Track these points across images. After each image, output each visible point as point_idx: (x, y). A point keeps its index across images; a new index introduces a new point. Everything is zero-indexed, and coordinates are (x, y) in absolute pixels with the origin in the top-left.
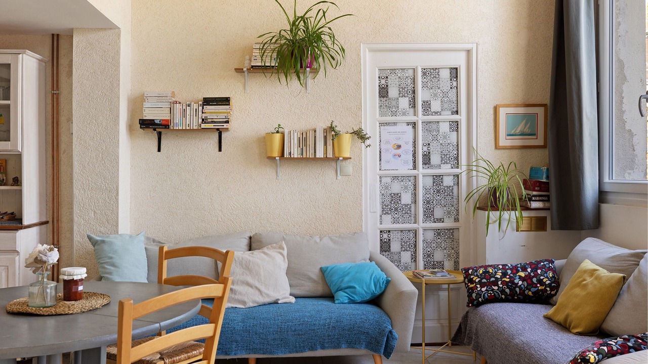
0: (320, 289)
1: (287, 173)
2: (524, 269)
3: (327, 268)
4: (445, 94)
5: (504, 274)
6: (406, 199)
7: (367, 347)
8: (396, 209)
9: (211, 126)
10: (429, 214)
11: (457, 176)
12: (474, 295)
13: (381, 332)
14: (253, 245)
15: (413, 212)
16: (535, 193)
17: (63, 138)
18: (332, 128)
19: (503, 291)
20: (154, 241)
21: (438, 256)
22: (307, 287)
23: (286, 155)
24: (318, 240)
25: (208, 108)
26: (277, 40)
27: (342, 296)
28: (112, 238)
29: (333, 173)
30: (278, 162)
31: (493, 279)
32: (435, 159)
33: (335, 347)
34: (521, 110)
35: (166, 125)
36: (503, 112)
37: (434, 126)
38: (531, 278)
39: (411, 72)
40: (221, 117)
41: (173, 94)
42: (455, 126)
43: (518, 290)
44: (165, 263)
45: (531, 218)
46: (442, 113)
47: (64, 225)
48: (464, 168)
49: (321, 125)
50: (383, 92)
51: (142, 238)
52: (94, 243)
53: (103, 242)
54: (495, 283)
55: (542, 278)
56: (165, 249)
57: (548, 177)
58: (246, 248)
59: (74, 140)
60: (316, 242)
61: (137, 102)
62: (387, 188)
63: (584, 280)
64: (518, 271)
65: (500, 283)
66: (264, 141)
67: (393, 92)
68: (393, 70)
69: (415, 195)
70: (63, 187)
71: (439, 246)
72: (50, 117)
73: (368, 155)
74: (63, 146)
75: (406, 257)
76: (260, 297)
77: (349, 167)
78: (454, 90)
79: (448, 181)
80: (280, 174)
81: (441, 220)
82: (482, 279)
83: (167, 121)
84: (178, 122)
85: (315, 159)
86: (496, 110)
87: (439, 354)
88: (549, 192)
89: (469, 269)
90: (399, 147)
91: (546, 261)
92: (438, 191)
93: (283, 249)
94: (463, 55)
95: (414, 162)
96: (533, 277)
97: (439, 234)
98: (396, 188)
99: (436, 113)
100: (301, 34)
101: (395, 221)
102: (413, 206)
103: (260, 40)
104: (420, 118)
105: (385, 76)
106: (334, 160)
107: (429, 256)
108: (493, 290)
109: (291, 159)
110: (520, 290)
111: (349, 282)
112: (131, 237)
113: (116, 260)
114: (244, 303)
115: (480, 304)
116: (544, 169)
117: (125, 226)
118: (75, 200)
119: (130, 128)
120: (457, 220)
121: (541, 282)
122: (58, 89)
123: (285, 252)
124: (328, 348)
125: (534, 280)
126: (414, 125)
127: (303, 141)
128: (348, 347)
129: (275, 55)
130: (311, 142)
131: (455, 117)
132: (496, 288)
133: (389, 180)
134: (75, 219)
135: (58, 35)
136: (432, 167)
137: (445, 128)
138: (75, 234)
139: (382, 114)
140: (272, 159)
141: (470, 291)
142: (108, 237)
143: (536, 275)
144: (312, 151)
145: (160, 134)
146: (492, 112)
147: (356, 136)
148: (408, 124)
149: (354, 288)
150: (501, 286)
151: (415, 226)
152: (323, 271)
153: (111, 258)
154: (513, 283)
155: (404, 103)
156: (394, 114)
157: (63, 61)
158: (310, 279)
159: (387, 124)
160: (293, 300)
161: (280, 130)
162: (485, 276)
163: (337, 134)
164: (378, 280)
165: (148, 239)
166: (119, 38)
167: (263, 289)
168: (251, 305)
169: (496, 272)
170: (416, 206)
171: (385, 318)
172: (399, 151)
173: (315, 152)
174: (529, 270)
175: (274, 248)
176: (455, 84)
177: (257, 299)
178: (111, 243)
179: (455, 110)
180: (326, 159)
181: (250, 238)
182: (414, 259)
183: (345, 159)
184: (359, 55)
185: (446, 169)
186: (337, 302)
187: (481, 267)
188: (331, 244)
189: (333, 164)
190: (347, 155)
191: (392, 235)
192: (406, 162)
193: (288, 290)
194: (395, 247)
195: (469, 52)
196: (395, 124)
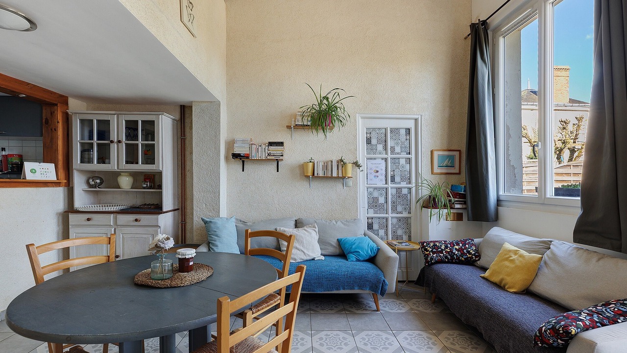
0: (337, 251)
1: (315, 184)
2: (458, 244)
3: (342, 239)
4: (403, 143)
5: (446, 247)
6: (382, 200)
7: (370, 289)
8: (376, 206)
9: (273, 157)
10: (394, 209)
11: (410, 189)
12: (429, 259)
13: (378, 281)
14: (298, 225)
15: (385, 208)
16: (456, 199)
17: (188, 163)
18: (341, 160)
19: (446, 257)
20: (240, 221)
21: (400, 232)
22: (331, 250)
23: (316, 174)
24: (335, 223)
25: (271, 148)
26: (311, 110)
27: (352, 257)
28: (216, 220)
29: (342, 185)
30: (311, 178)
31: (439, 250)
32: (397, 179)
33: (351, 289)
34: (446, 153)
35: (247, 157)
36: (436, 154)
37: (397, 161)
38: (463, 250)
39: (384, 130)
40: (279, 153)
41: (251, 140)
42: (409, 161)
43: (455, 256)
44: (249, 239)
45: (454, 213)
46: (401, 153)
47: (188, 211)
48: (414, 185)
49: (335, 158)
50: (369, 141)
51: (233, 220)
52: (206, 222)
53: (211, 222)
54: (441, 252)
55: (469, 250)
56: (249, 231)
57: (465, 191)
58: (294, 226)
59: (194, 164)
60: (334, 224)
61: (230, 144)
62: (371, 194)
63: (511, 257)
64: (454, 245)
65: (444, 252)
66: (302, 167)
67: (374, 141)
68: (374, 129)
69: (386, 198)
70: (188, 190)
71: (400, 227)
72: (180, 151)
73: (361, 175)
74: (188, 168)
75: (382, 232)
76: (304, 256)
77: (350, 182)
78: (408, 141)
79: (405, 191)
80: (312, 185)
81: (401, 213)
82: (433, 249)
83: (248, 154)
84: (254, 155)
85: (332, 178)
86: (432, 152)
87: (403, 288)
88: (465, 199)
89: (424, 243)
90: (377, 172)
91: (470, 239)
92: (399, 197)
93: (316, 228)
94: (413, 121)
95: (386, 180)
96: (464, 249)
97: (400, 220)
98: (376, 194)
99: (398, 153)
100: (324, 107)
101: (375, 213)
102: (385, 204)
103: (301, 110)
104: (389, 156)
105: (369, 131)
106: (342, 178)
107: (394, 232)
108: (440, 256)
109: (319, 178)
110: (457, 257)
111: (355, 248)
112: (227, 219)
113: (218, 233)
114: (295, 259)
115: (433, 264)
116: (463, 186)
117: (224, 212)
118: (194, 197)
119: (227, 158)
120: (409, 213)
121: (469, 252)
122: (184, 136)
123: (317, 230)
124: (347, 289)
125: (465, 251)
126: (386, 160)
127: (325, 167)
128: (359, 289)
129: (309, 119)
130: (329, 168)
131: (409, 156)
132: (442, 255)
133: (372, 190)
134: (195, 208)
135: (184, 106)
136: (396, 183)
137: (403, 161)
138: (194, 216)
139: (368, 153)
140: (308, 177)
141: (426, 256)
142: (213, 219)
143: (466, 248)
144: (330, 173)
145: (243, 162)
146: (430, 153)
147: (354, 165)
148: (382, 159)
149: (359, 252)
150: (445, 254)
151: (387, 215)
152: (339, 241)
153: (216, 232)
154: (452, 252)
155: (380, 147)
156: (375, 153)
157: (187, 120)
158: (332, 245)
159: (371, 159)
160: (323, 258)
161: (312, 161)
162: (435, 247)
163: (345, 164)
164: (373, 248)
165: (237, 219)
166: (220, 107)
167: (305, 251)
168: (299, 261)
169: (441, 246)
170: (387, 205)
171: (380, 272)
172: (377, 174)
173: (332, 173)
174: (461, 245)
175: (311, 227)
176: (408, 137)
177: (303, 258)
178: (215, 223)
179: (408, 152)
180: (338, 178)
181: (296, 220)
182: (386, 233)
183: (349, 177)
184: (355, 120)
185: (403, 184)
186: (349, 260)
187: (431, 242)
188: (342, 225)
189: (342, 180)
190: (350, 176)
191: (374, 221)
192: (381, 180)
193: (320, 252)
194: (376, 227)
195: (416, 120)
196: (375, 159)
